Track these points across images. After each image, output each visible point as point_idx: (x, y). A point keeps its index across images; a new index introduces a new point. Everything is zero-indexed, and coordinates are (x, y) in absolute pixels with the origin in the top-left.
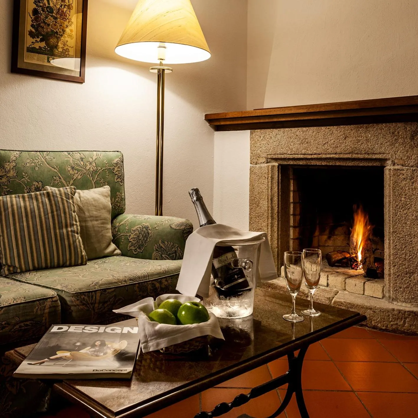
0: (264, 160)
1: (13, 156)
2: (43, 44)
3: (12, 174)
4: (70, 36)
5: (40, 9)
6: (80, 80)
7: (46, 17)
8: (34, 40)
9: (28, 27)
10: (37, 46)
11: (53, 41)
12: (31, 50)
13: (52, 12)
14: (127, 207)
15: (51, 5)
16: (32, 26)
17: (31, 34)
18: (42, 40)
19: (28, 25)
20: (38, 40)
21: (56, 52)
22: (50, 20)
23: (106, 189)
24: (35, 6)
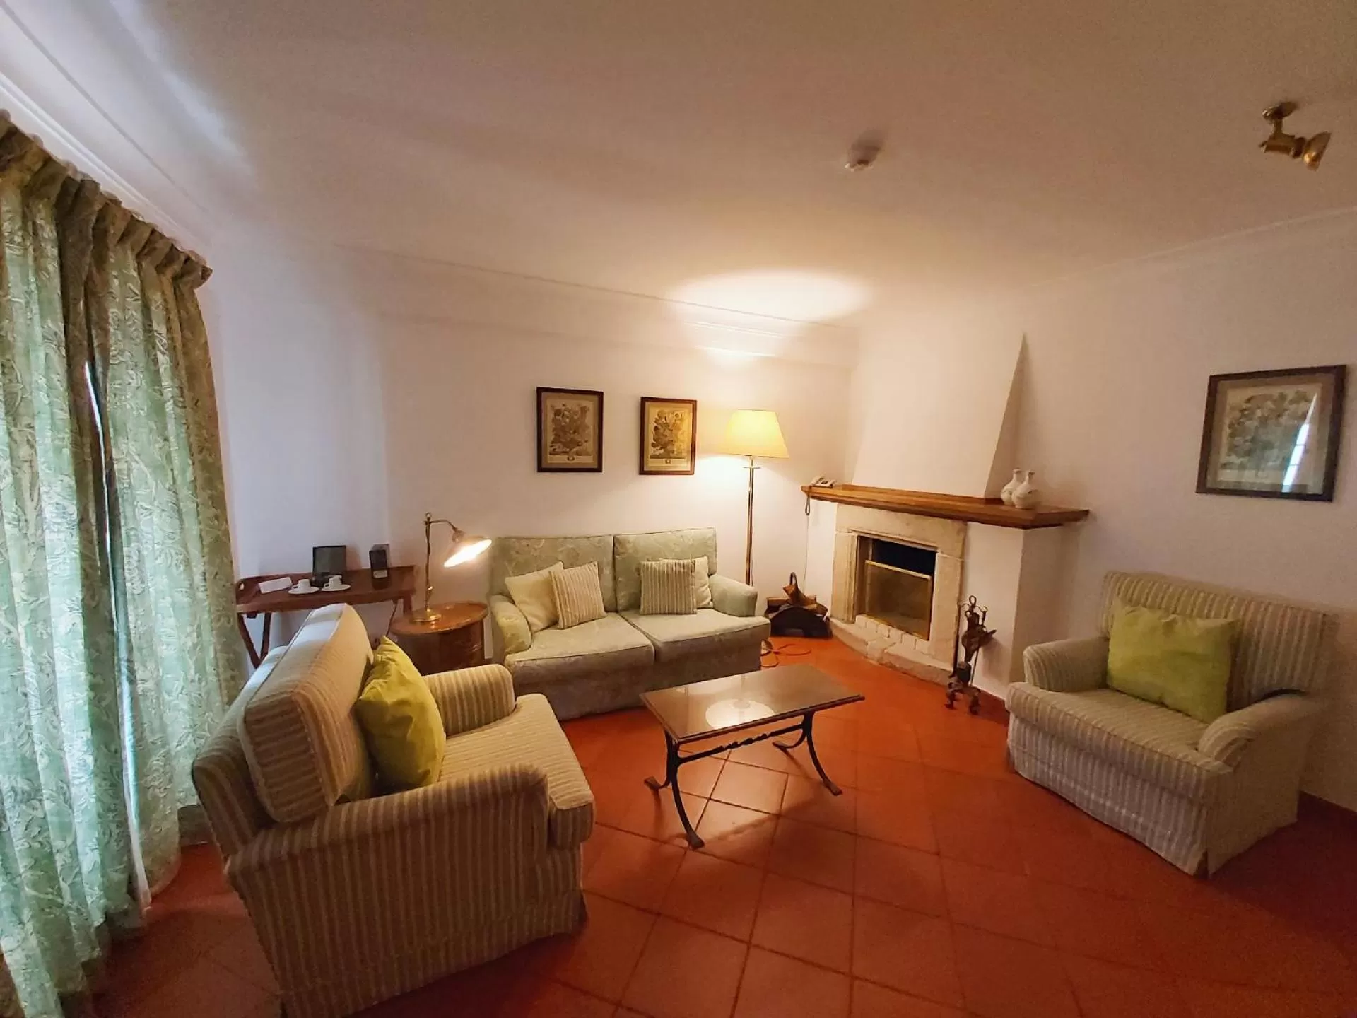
0: (846, 530)
1: (632, 538)
2: (662, 451)
3: (630, 551)
4: (683, 442)
5: (659, 427)
6: (691, 472)
7: (665, 430)
8: (655, 449)
9: (652, 441)
10: (657, 453)
11: (669, 448)
12: (652, 457)
13: (669, 426)
14: (718, 570)
15: (668, 422)
16: (654, 440)
17: (654, 445)
18: (661, 448)
19: (650, 438)
20: (659, 448)
21: (671, 455)
22: (667, 432)
23: (706, 558)
24: (655, 425)
